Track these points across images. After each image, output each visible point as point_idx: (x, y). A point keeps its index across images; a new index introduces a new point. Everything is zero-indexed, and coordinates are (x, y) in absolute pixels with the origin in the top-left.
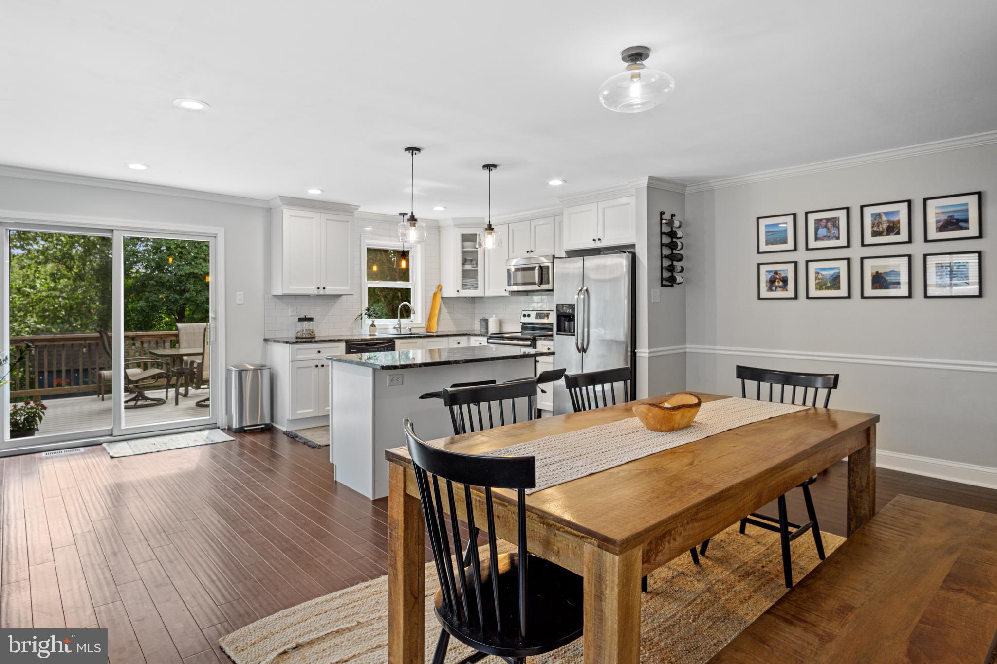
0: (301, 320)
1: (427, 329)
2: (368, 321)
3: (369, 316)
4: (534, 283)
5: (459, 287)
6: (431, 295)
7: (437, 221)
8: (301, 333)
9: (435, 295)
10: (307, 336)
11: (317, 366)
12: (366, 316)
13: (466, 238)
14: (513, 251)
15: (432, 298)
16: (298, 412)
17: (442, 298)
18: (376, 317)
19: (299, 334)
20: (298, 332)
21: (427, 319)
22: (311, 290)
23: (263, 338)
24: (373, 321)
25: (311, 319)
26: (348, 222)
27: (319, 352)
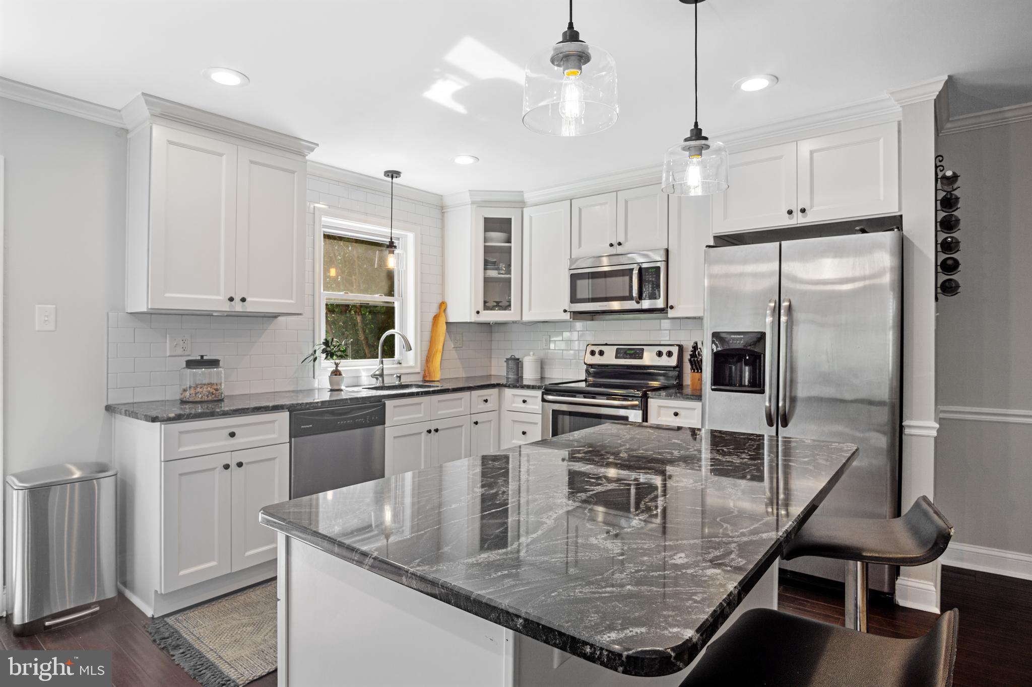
0: (191, 364)
1: (424, 377)
2: (326, 365)
3: (330, 354)
4: (630, 298)
5: (480, 307)
6: (430, 318)
7: (442, 196)
8: (192, 391)
9: (436, 318)
10: (205, 398)
11: (227, 467)
12: (324, 355)
13: (491, 225)
14: (580, 246)
15: (430, 324)
16: (182, 573)
17: (447, 323)
18: (341, 357)
19: (187, 394)
20: (185, 390)
21: (424, 358)
22: (215, 301)
23: (105, 404)
24: (337, 365)
25: (214, 363)
26: (293, 172)
27: (232, 435)
